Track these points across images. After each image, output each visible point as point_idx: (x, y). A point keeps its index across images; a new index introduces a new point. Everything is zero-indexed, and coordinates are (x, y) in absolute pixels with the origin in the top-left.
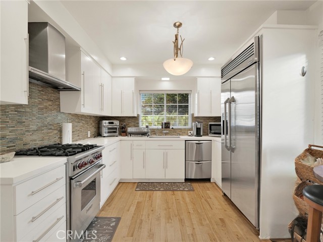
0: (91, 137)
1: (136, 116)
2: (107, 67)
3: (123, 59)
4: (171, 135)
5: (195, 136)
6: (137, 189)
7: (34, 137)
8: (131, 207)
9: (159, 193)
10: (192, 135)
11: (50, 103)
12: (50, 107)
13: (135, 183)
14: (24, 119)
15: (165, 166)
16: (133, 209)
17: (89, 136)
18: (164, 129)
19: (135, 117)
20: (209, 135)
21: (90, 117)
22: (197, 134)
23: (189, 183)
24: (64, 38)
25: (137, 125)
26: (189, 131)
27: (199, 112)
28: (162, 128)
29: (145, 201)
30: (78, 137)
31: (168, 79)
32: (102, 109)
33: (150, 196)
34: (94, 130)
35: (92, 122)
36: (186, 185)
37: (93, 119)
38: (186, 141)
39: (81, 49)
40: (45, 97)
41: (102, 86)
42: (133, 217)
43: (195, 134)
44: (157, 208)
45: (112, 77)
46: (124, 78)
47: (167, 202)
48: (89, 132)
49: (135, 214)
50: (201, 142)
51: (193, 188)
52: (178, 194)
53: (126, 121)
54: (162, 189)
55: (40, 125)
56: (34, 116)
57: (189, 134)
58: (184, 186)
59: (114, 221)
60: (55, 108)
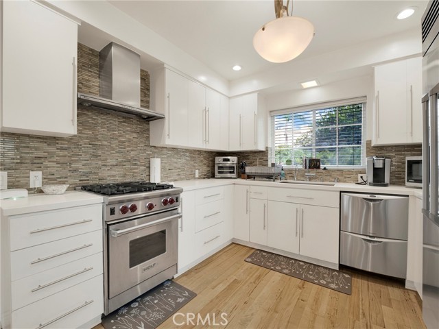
0: (200, 178)
1: (264, 149)
2: (219, 86)
3: (237, 68)
4: (321, 181)
5: (370, 184)
6: (247, 260)
7: (113, 172)
8: (221, 285)
9: (277, 276)
10: (365, 183)
11: (135, 135)
12: (135, 140)
13: (253, 248)
14: (100, 152)
15: (300, 233)
16: (221, 287)
17: (197, 176)
18: (307, 170)
19: (262, 152)
20: (407, 184)
21: (200, 152)
22: (374, 181)
23: (347, 276)
24: (139, 56)
25: (265, 163)
26: (360, 175)
27: (378, 136)
28: (306, 168)
29: (247, 281)
30: (179, 177)
31: (314, 83)
32: (206, 141)
33: (259, 277)
34: (205, 169)
35: (202, 159)
36: (337, 277)
37: (205, 155)
38: (341, 192)
39: (165, 66)
40: (129, 129)
41: (206, 111)
42: (211, 301)
43: (371, 179)
44: (255, 301)
45: (229, 98)
46: (244, 96)
47: (279, 298)
48: (197, 171)
49: (217, 297)
50: (378, 197)
51: (350, 287)
52: (313, 289)
53: (251, 157)
54: (285, 271)
55: (120, 159)
56: (113, 149)
57: (360, 181)
58: (332, 277)
59: (185, 296)
60: (142, 142)
